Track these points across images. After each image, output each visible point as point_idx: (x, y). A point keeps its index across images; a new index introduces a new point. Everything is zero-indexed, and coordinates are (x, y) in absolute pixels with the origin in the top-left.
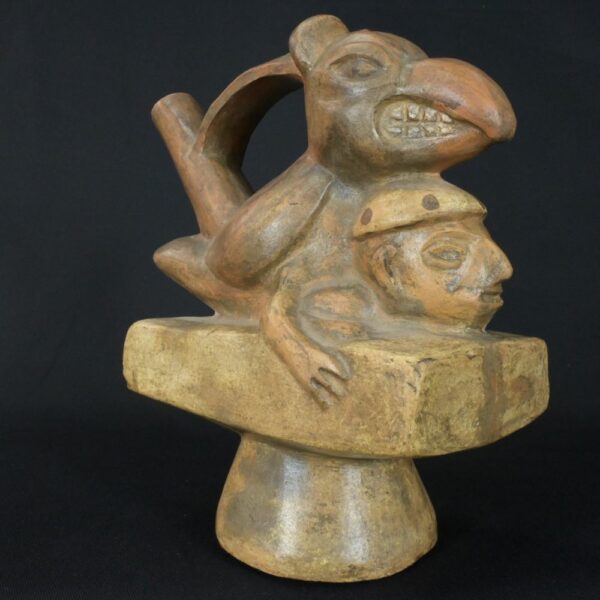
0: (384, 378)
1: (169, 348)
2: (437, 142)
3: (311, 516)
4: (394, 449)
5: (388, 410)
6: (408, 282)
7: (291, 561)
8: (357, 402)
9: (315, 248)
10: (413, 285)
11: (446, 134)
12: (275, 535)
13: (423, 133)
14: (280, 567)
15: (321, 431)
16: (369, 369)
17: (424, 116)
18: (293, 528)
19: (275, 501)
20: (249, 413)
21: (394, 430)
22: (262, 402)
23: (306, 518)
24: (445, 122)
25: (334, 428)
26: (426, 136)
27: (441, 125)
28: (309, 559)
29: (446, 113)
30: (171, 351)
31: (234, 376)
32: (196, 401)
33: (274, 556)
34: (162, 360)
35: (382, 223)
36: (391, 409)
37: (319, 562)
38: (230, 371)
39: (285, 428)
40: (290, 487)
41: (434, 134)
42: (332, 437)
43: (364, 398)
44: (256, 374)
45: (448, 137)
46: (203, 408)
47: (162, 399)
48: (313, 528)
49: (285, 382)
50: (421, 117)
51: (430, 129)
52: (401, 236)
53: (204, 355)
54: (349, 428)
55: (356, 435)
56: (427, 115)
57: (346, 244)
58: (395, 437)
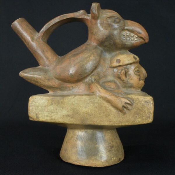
0: (145, 103)
1: (55, 104)
2: (134, 42)
3: (108, 147)
4: (148, 121)
5: (146, 111)
6: (130, 78)
7: (107, 161)
8: (136, 110)
9: (100, 70)
10: (132, 79)
11: (136, 40)
12: (100, 155)
13: (130, 40)
14: (104, 164)
15: (124, 121)
16: (139, 101)
17: (131, 35)
18: (105, 152)
19: (97, 145)
20: (95, 120)
21: (148, 116)
22: (100, 116)
23: (107, 148)
24: (136, 37)
25: (128, 119)
26: (131, 40)
27: (135, 38)
28: (111, 159)
29: (137, 35)
30: (56, 105)
31: (87, 109)
32: (71, 119)
33: (102, 161)
34: (52, 108)
35: (124, 63)
36: (147, 111)
37: (113, 159)
38: (85, 108)
39: (110, 122)
40: (100, 140)
41: (133, 40)
42: (128, 121)
43: (138, 109)
44: (97, 108)
45: (137, 41)
46: (74, 121)
47: (53, 121)
48: (110, 150)
49: (109, 108)
50: (130, 35)
51: (132, 39)
52: (128, 66)
53: (73, 104)
54: (134, 118)
55: (136, 119)
56: (132, 35)
57: (107, 69)
58: (149, 118)
